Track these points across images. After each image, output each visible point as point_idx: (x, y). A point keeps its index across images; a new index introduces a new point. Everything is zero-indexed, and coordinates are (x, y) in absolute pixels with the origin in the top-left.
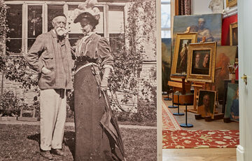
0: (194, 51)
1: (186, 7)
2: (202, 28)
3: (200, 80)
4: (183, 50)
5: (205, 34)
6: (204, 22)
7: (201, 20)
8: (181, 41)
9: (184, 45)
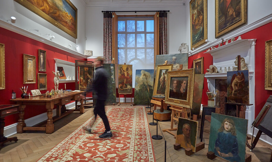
0: (171, 78)
1: (164, 50)
2: (175, 63)
3: (178, 105)
4: (162, 77)
5: (177, 67)
6: (176, 59)
7: (174, 57)
8: (161, 71)
9: (162, 74)
